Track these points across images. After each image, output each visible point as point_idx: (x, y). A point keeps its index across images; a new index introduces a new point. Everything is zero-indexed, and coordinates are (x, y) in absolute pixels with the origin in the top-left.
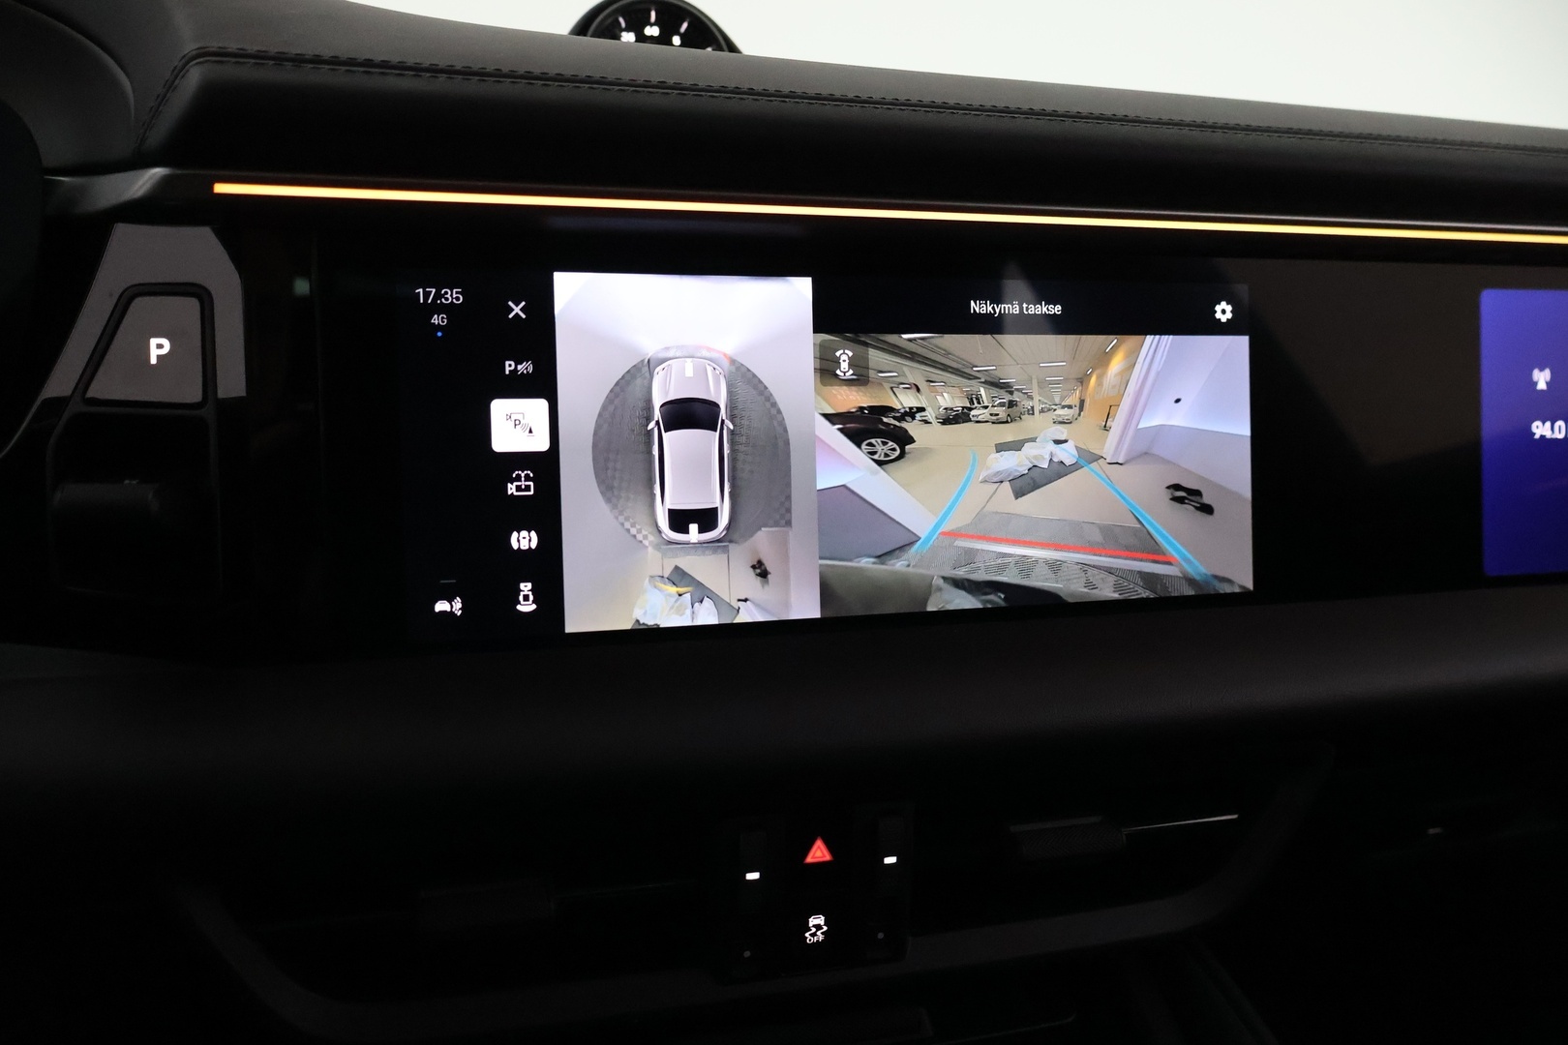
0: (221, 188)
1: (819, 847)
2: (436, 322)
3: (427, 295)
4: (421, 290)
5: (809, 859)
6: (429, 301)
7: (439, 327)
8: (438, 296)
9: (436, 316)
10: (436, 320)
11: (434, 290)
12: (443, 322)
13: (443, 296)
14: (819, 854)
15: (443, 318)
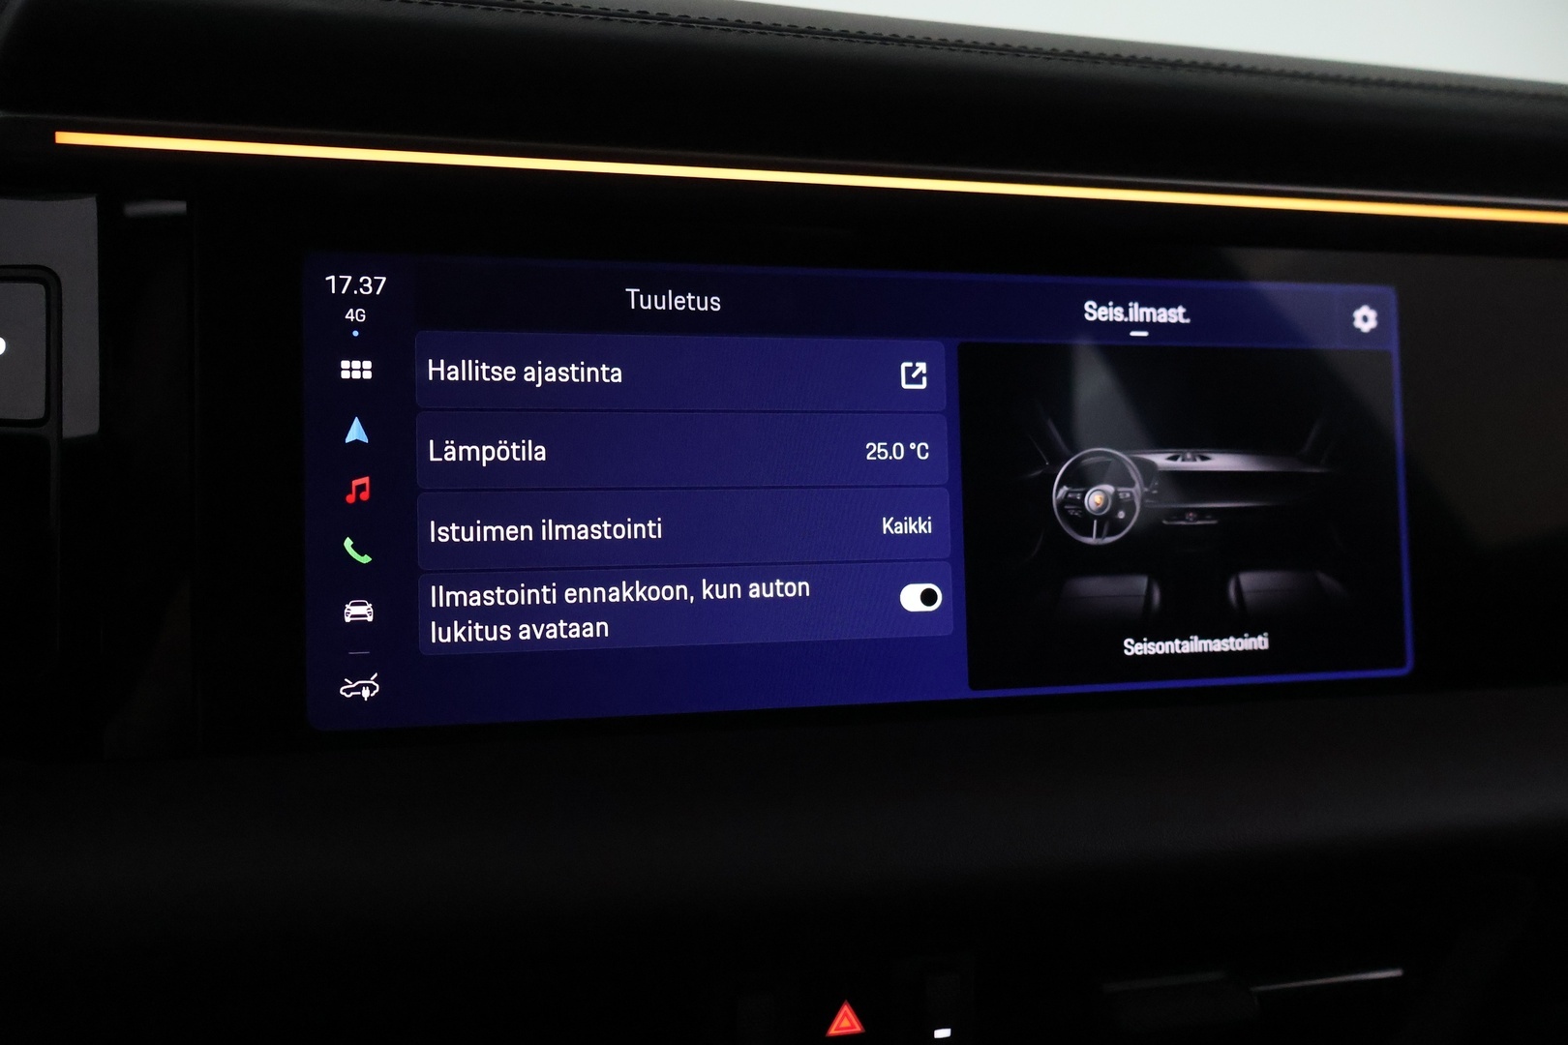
0: (64, 138)
1: (846, 1015)
2: (352, 318)
3: (340, 283)
4: (333, 278)
5: (833, 1031)
6: (343, 292)
7: (355, 325)
8: (355, 284)
9: (351, 310)
10: (350, 315)
11: (350, 278)
12: (361, 318)
13: (361, 285)
14: (846, 1023)
15: (360, 313)
